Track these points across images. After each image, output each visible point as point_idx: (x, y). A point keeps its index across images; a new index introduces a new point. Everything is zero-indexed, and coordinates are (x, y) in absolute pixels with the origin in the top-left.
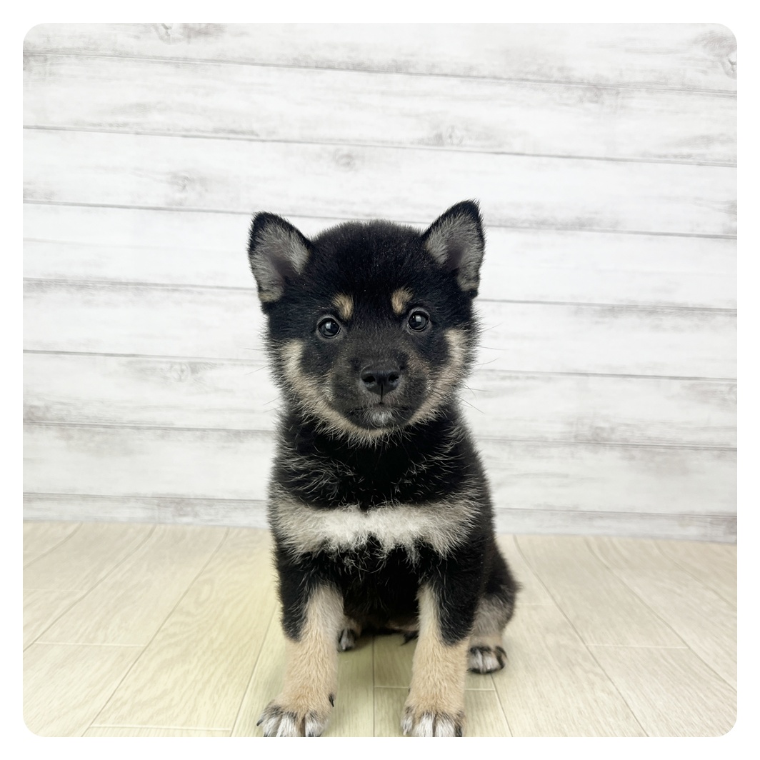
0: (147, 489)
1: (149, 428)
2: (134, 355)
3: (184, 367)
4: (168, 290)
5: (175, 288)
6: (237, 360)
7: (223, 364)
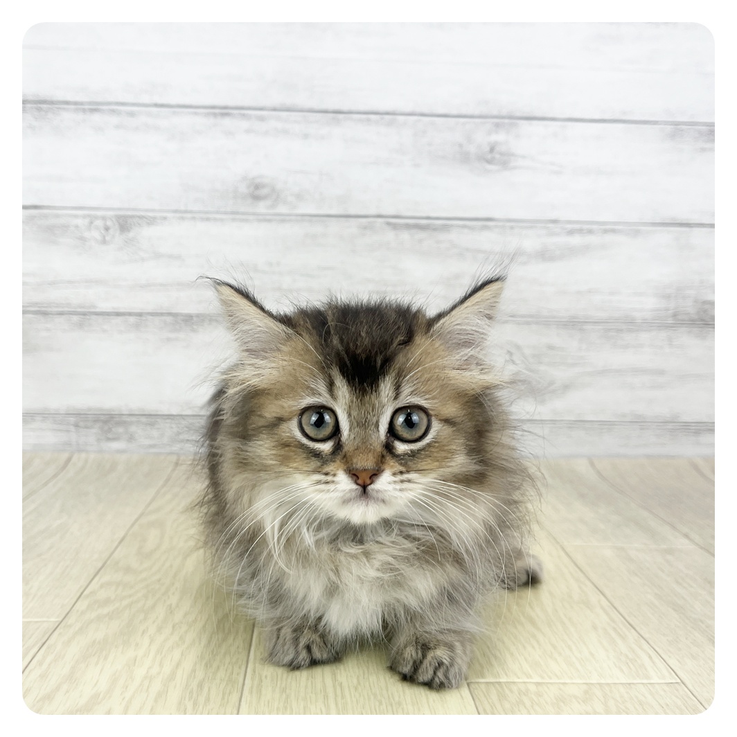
0: (58, 402)
1: (61, 314)
2: (36, 207)
3: (109, 223)
4: (84, 111)
5: (94, 108)
6: (186, 212)
7: (165, 218)
